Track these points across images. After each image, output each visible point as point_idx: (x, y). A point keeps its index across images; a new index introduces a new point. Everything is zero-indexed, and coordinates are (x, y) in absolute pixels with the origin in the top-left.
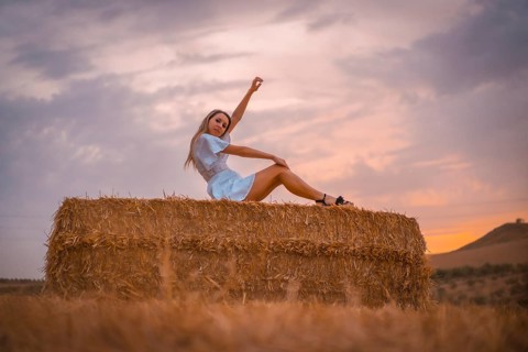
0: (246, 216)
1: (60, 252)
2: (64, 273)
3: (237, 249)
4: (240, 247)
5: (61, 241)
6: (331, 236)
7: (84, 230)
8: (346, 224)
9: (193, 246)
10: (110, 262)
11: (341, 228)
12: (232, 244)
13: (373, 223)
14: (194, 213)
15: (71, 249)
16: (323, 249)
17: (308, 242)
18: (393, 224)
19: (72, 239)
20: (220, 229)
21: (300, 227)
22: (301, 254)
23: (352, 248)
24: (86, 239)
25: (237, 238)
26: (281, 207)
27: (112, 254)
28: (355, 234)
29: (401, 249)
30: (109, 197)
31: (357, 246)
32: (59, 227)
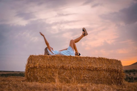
0: (76, 60)
1: (29, 69)
2: (30, 74)
3: (74, 68)
4: (75, 68)
5: (29, 66)
6: (98, 65)
7: (35, 63)
8: (102, 62)
9: (63, 67)
10: (41, 71)
11: (101, 63)
12: (72, 67)
13: (109, 62)
14: (63, 59)
15: (31, 68)
16: (96, 68)
17: (92, 67)
18: (114, 62)
19: (32, 65)
20: (69, 63)
21: (90, 63)
22: (91, 70)
23: (104, 68)
24: (35, 66)
25: (74, 66)
26: (85, 58)
27: (42, 69)
28: (105, 65)
29: (116, 69)
30: (41, 55)
31: (105, 68)
32: (29, 63)
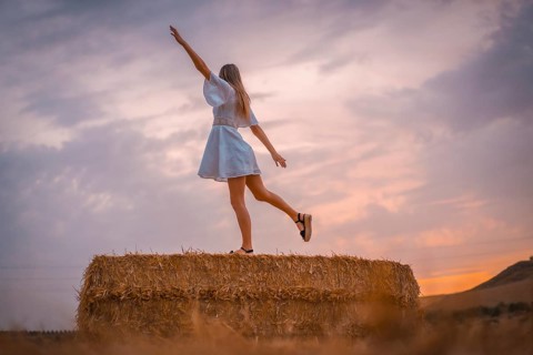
0: (256, 268)
1: (92, 304)
2: (95, 322)
3: (249, 297)
4: (252, 296)
5: (92, 294)
6: (333, 284)
7: (112, 284)
8: (347, 272)
9: (209, 296)
10: (136, 311)
11: (342, 276)
12: (244, 293)
14: (209, 265)
15: (101, 301)
16: (326, 295)
17: (313, 289)
18: (389, 270)
19: (102, 292)
20: (233, 279)
21: (306, 275)
22: (307, 301)
23: (353, 294)
24: (115, 292)
25: (249, 287)
26: (288, 259)
27: (137, 305)
28: (355, 281)
29: (396, 293)
30: (134, 253)
31: (357, 292)
32: (90, 282)
